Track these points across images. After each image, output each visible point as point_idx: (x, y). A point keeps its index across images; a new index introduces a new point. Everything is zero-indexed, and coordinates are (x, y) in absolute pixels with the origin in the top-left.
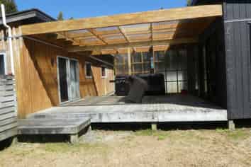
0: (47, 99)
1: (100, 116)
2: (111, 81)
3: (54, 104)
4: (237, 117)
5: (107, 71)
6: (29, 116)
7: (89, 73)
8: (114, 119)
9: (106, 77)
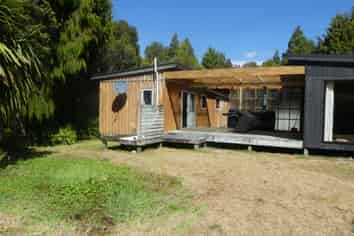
0: (174, 125)
1: (213, 137)
2: (224, 114)
3: (178, 128)
4: (310, 146)
5: (221, 103)
6: (165, 132)
7: (205, 105)
8: (222, 140)
9: (220, 109)
